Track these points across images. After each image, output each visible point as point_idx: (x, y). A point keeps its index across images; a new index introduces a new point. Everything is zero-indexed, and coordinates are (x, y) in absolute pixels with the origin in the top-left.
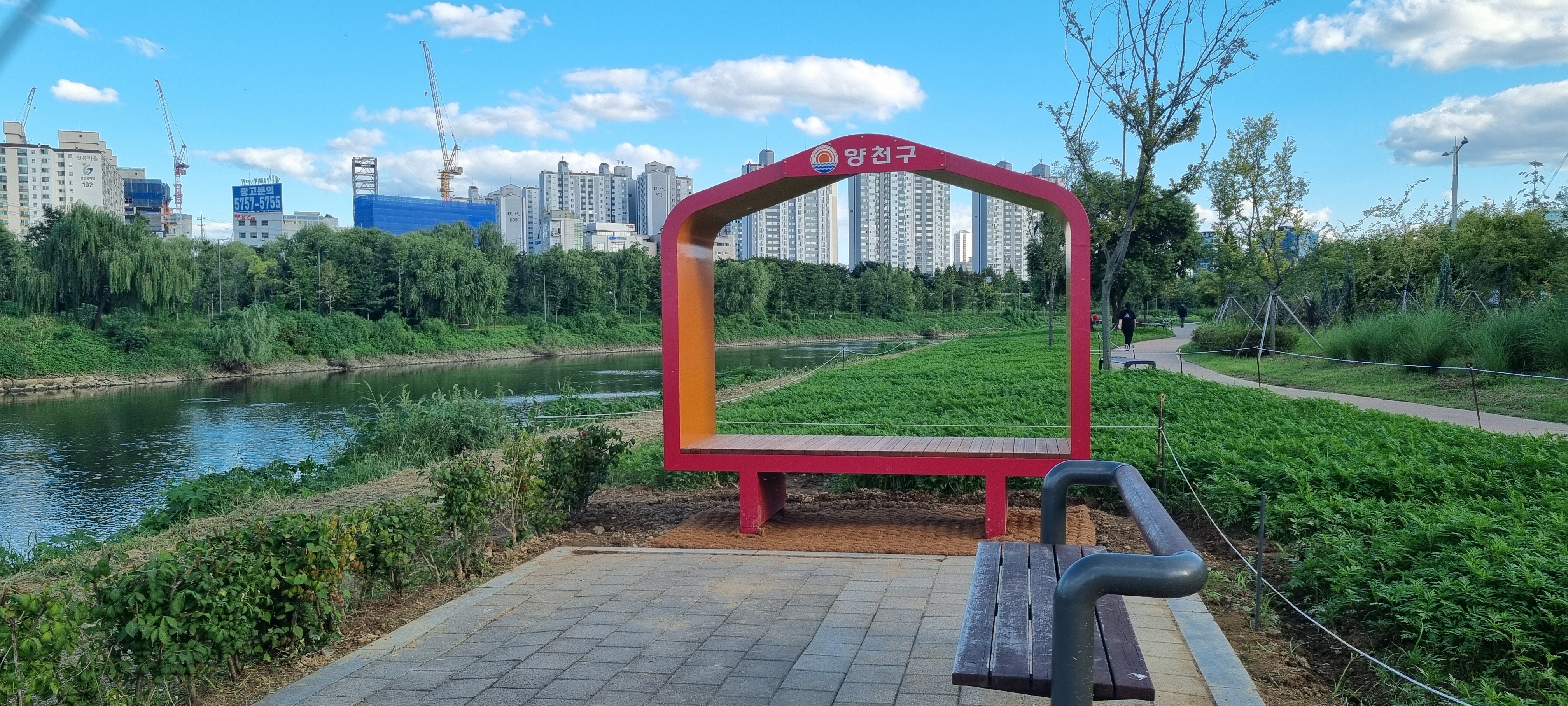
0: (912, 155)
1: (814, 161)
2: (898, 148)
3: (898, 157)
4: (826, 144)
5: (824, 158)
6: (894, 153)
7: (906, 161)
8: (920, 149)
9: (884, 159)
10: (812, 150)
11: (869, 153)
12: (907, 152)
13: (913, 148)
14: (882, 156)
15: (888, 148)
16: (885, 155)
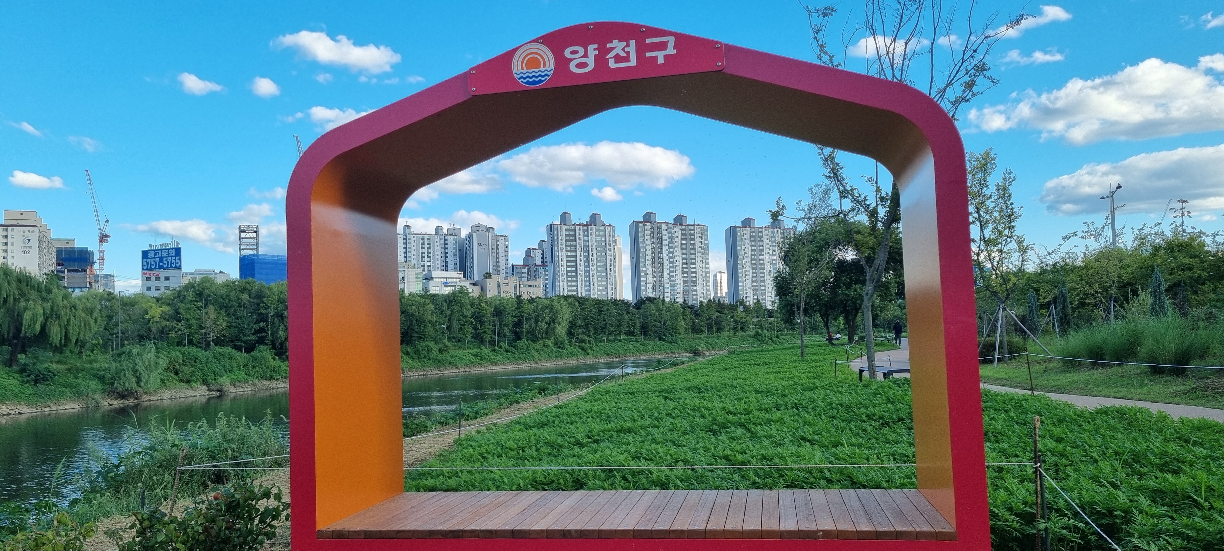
0: (671, 50)
1: (518, 68)
2: (648, 41)
3: (648, 54)
4: (536, 41)
5: (533, 63)
6: (641, 49)
7: (661, 61)
8: (682, 40)
9: (627, 59)
10: (512, 52)
11: (603, 52)
12: (663, 46)
13: (671, 40)
14: (623, 54)
15: (632, 43)
16: (628, 53)
